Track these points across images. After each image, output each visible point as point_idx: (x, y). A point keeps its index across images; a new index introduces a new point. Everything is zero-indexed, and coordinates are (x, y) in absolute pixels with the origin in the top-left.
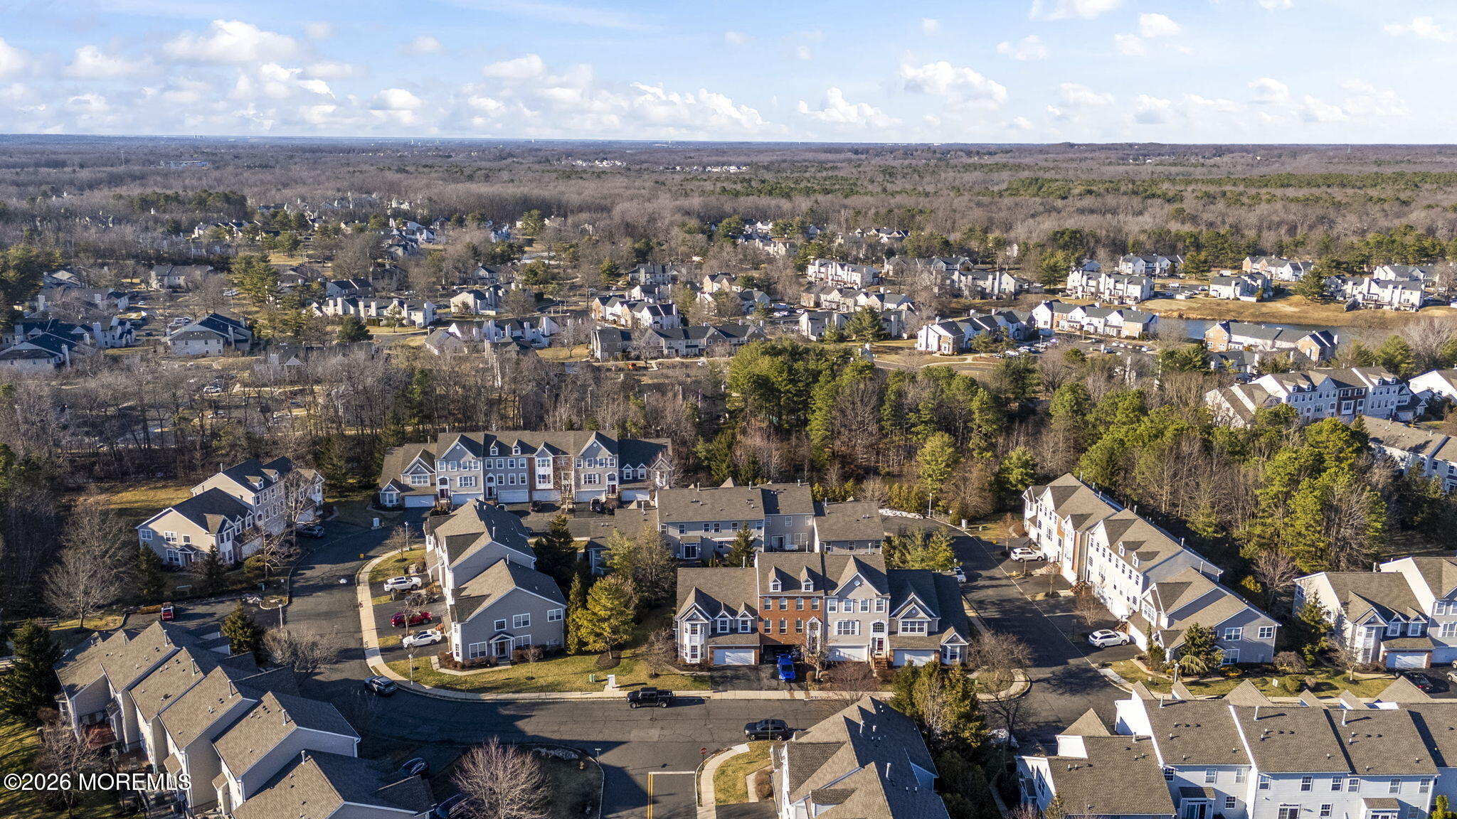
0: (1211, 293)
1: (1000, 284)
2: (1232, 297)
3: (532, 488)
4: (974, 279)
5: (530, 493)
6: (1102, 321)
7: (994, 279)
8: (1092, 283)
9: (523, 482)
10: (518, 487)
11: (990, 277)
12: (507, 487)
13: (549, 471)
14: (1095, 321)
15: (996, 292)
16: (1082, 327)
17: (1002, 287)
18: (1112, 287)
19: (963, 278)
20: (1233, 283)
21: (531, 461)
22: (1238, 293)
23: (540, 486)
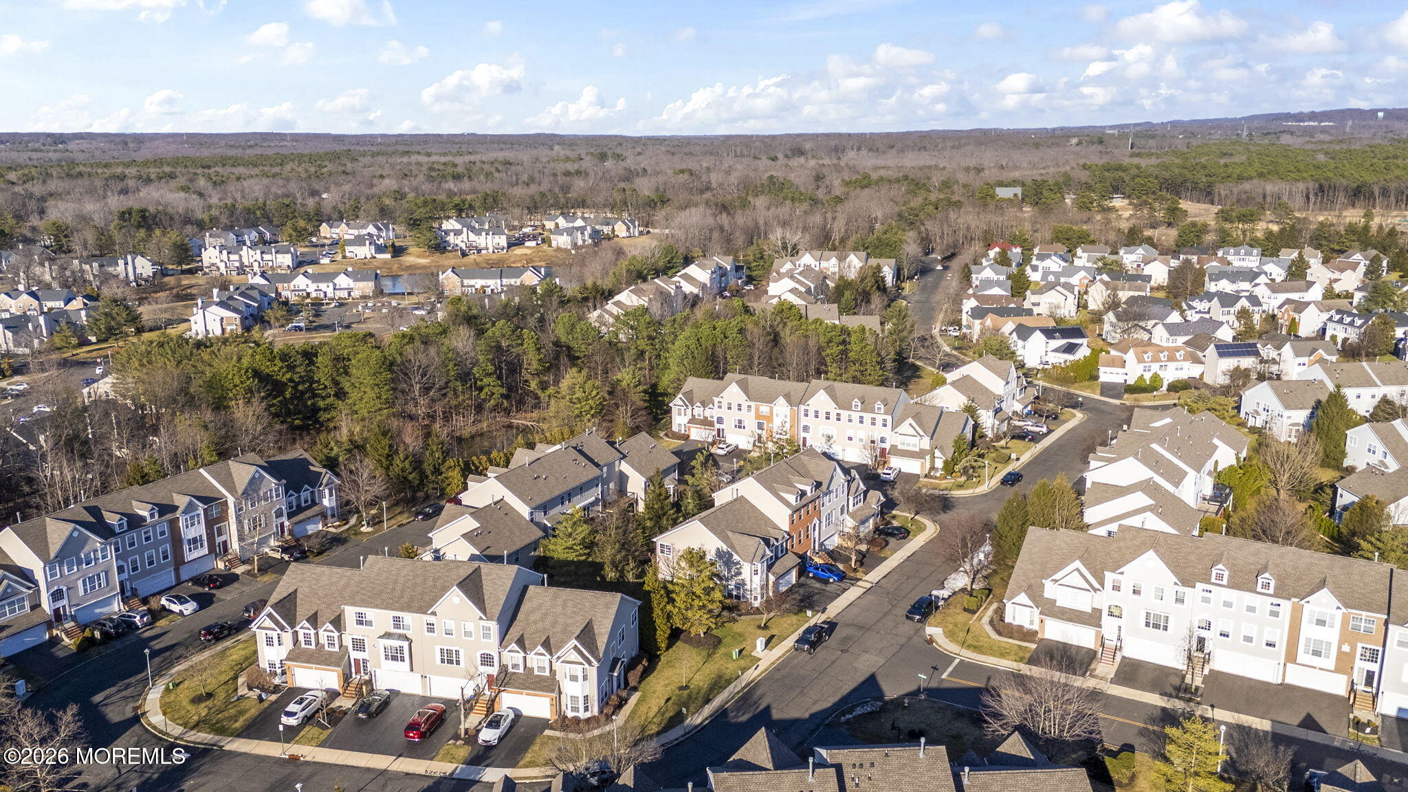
0: (348, 254)
1: (135, 268)
2: (369, 256)
3: (179, 561)
4: (101, 266)
5: (177, 570)
6: (331, 285)
7: (126, 264)
8: (234, 257)
9: (165, 557)
10: (161, 568)
11: (121, 262)
12: (146, 573)
13: (200, 530)
14: (323, 286)
15: (132, 278)
16: (308, 294)
17: (138, 271)
18: (259, 259)
19: (86, 267)
20: (367, 242)
21: (173, 523)
22: (373, 251)
23: (190, 556)
